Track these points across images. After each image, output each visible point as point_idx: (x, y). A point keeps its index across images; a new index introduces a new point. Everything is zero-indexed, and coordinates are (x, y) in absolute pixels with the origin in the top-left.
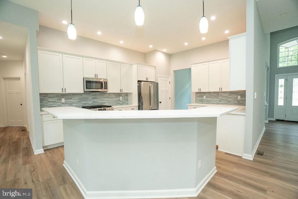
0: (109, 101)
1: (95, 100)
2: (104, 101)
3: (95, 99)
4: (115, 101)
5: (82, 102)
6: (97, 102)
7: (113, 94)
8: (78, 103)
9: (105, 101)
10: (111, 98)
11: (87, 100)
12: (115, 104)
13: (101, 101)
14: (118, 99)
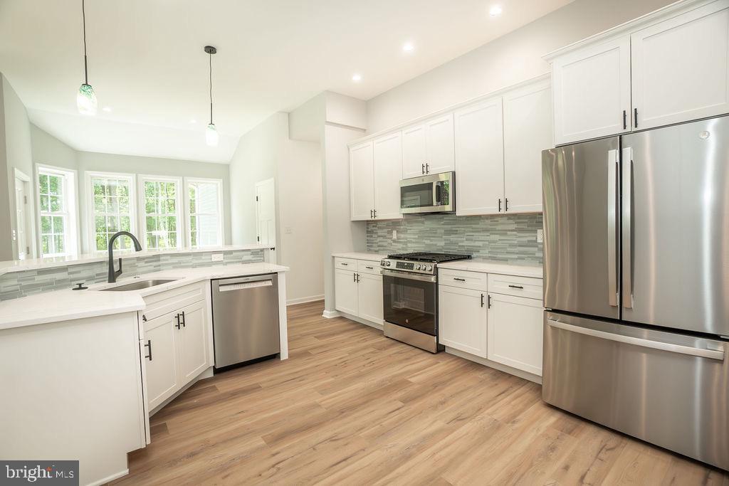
0: (490, 242)
1: (453, 238)
2: (477, 244)
3: (452, 236)
4: (515, 246)
5: (424, 241)
6: (456, 243)
7: (509, 219)
8: (416, 242)
9: (480, 244)
10: (500, 234)
11: (433, 235)
12: (516, 256)
13: (467, 240)
14: (527, 237)
